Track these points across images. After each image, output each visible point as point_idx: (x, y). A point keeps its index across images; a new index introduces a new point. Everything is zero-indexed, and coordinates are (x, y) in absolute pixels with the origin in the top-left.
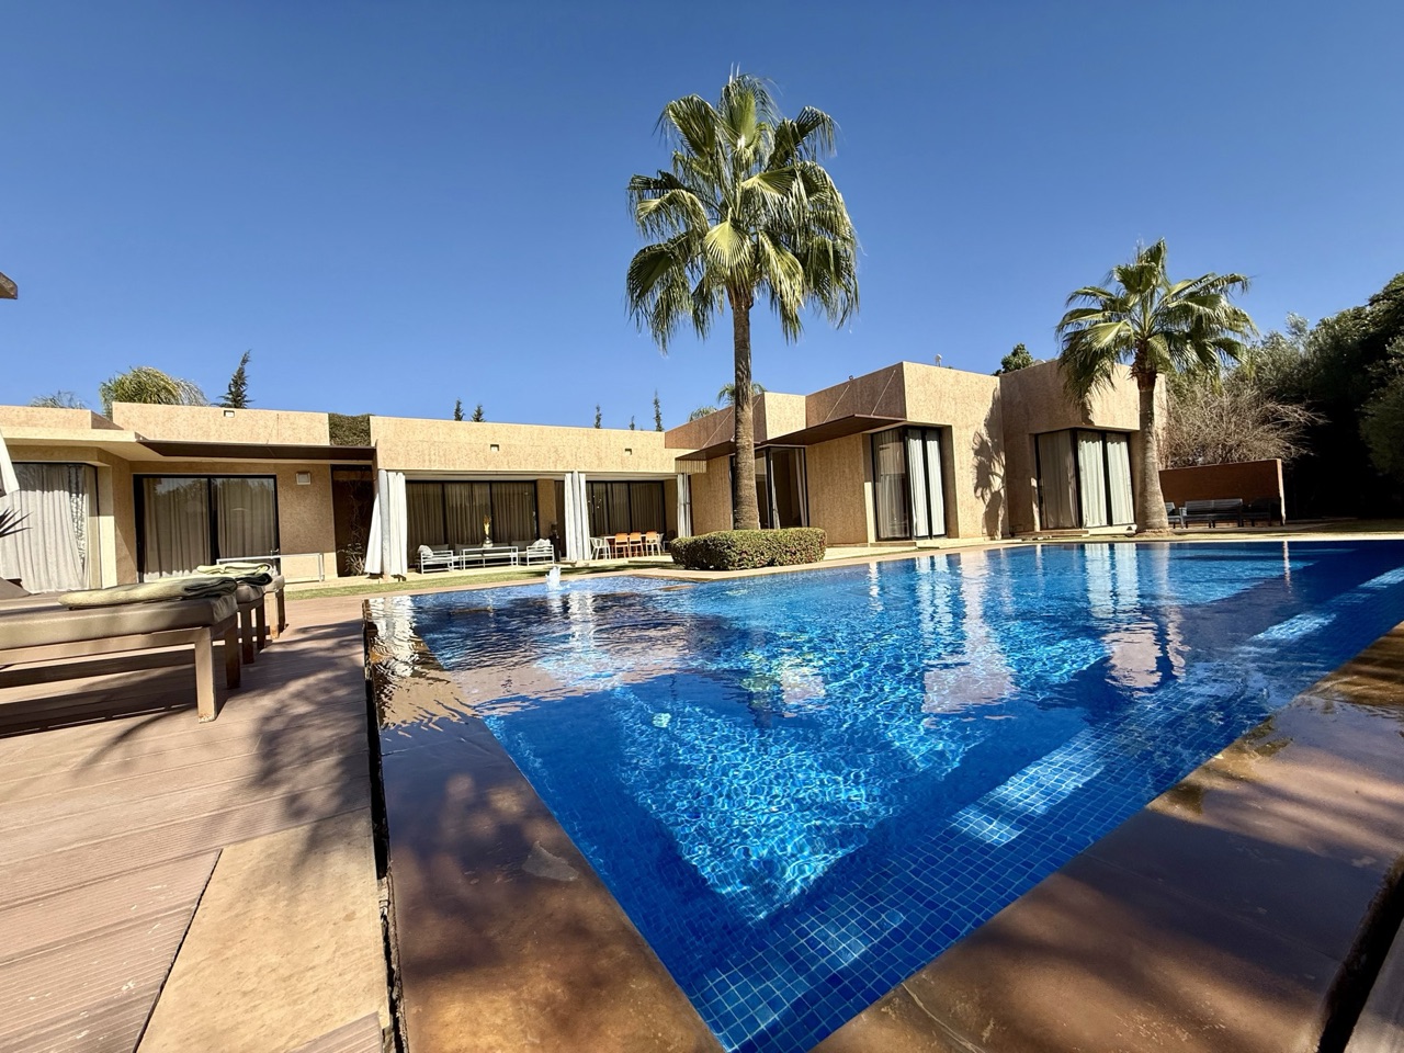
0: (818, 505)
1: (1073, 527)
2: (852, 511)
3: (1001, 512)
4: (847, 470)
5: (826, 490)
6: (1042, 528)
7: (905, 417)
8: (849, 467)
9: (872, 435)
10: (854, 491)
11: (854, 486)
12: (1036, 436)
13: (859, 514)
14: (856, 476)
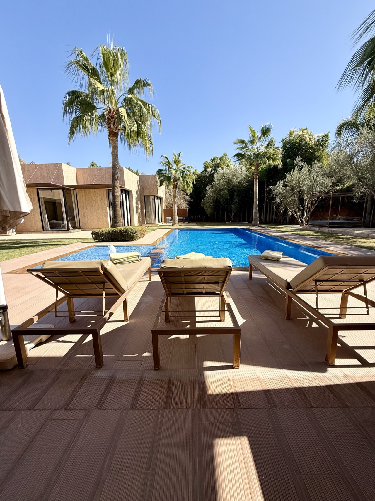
0: (84, 214)
1: (155, 223)
2: (101, 217)
3: (140, 219)
4: (99, 202)
5: (88, 208)
6: (146, 223)
7: (124, 186)
8: (100, 201)
9: (108, 190)
10: (103, 210)
11: (102, 208)
12: (145, 196)
13: (105, 218)
14: (103, 204)
